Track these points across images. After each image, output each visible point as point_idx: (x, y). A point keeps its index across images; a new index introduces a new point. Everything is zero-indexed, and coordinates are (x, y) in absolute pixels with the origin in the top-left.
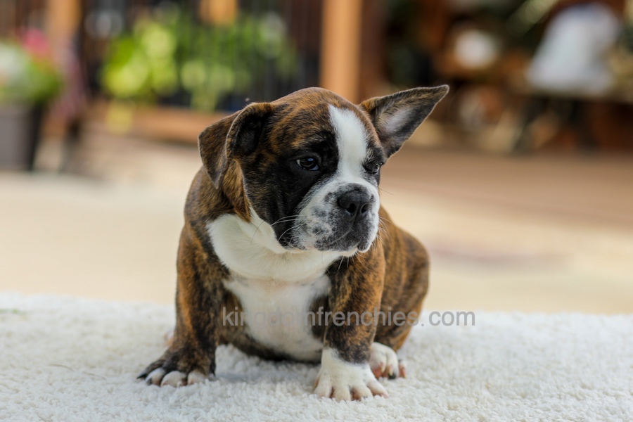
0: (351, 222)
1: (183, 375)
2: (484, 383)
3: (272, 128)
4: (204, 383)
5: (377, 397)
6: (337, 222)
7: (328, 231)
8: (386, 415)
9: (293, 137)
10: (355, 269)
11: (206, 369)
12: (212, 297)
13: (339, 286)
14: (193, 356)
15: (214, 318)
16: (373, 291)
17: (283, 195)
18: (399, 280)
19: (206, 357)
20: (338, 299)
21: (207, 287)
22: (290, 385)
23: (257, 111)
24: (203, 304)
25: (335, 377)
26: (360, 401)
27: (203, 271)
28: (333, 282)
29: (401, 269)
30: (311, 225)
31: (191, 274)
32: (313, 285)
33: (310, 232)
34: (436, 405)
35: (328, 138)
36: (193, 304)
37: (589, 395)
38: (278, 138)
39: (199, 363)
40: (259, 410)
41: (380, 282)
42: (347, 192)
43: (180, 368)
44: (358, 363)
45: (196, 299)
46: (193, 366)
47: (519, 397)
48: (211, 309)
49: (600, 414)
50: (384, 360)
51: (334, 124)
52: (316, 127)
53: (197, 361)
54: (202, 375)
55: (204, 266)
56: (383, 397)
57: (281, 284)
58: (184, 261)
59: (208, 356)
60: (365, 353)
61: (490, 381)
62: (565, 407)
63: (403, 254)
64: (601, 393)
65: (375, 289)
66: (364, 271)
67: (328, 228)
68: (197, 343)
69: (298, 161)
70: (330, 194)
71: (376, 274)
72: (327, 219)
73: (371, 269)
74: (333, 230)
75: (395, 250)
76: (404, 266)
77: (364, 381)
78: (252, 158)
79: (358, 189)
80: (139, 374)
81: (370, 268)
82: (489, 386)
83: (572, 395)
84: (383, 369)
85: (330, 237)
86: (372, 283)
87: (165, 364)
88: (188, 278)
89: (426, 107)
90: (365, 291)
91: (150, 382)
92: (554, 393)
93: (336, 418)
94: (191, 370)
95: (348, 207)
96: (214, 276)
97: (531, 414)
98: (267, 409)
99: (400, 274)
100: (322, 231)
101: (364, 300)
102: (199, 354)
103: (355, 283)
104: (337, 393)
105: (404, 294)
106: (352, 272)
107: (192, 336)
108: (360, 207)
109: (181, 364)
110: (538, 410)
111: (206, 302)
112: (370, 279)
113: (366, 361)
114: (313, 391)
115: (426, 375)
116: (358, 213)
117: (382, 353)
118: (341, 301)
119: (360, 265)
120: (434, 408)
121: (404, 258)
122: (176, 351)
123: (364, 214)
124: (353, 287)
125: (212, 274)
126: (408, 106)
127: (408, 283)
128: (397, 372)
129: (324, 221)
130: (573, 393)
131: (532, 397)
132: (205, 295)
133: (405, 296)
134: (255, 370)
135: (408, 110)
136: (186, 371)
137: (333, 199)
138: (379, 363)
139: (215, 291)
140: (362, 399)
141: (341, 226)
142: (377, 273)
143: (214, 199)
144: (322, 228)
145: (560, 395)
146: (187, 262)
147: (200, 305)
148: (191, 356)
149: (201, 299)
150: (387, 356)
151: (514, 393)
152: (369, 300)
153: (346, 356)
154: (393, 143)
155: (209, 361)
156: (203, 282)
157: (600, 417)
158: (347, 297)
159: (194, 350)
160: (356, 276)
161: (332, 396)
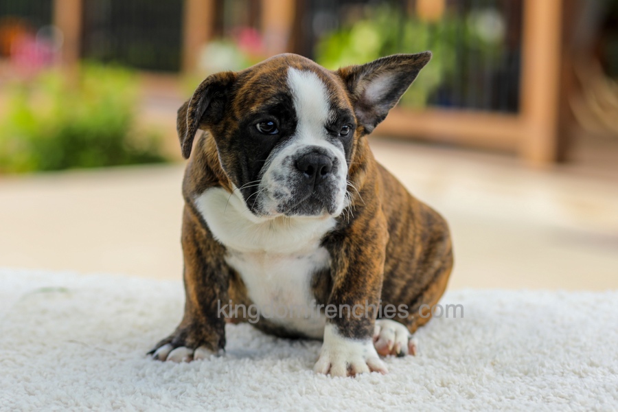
0: (311, 185)
1: (190, 351)
2: (490, 360)
3: (235, 95)
4: (209, 360)
5: (374, 373)
6: (295, 185)
7: (287, 195)
8: (371, 391)
9: (253, 102)
10: (351, 241)
11: (214, 344)
12: (216, 273)
13: (338, 259)
14: (201, 332)
15: (220, 293)
16: (372, 263)
17: (247, 160)
18: (412, 253)
19: (214, 332)
20: (337, 273)
21: (210, 263)
22: (292, 361)
23: (219, 79)
24: (207, 280)
25: (334, 354)
26: (354, 377)
27: (204, 247)
28: (332, 256)
29: (414, 242)
30: (271, 190)
31: (194, 250)
32: (310, 258)
33: (271, 196)
34: (428, 382)
35: (285, 100)
36: (197, 280)
37: (592, 373)
38: (240, 104)
39: (207, 339)
40: (249, 385)
41: (380, 254)
42: (304, 155)
43: (187, 344)
44: (358, 338)
45: (199, 275)
46: (201, 342)
47: (521, 375)
48: (216, 284)
49: (594, 392)
50: (392, 337)
51: (292, 86)
52: (273, 90)
53: (205, 337)
54: (209, 351)
55: (204, 242)
56: (380, 373)
57: (276, 257)
58: (186, 238)
59: (217, 332)
60: (367, 327)
61: (498, 359)
62: (562, 384)
63: (417, 228)
64: (606, 371)
65: (374, 261)
66: (361, 243)
67: (287, 192)
68: (204, 319)
69: (258, 125)
70: (287, 157)
71: (374, 246)
72: (285, 183)
73: (370, 241)
74: (292, 193)
75: (408, 222)
76: (417, 239)
77: (364, 357)
78: (221, 127)
79: (316, 151)
80: (149, 350)
81: (367, 240)
82: (496, 363)
83: (575, 373)
84: (391, 348)
85: (290, 201)
86: (371, 255)
87: (174, 341)
88: (191, 254)
89: (409, 73)
90: (363, 264)
91: (157, 358)
92: (557, 371)
93: (321, 394)
94: (199, 345)
95: (306, 169)
96: (217, 252)
97: (523, 392)
98: (257, 385)
99: (413, 248)
100: (282, 195)
101: (363, 273)
102: (207, 330)
103: (353, 257)
104: (334, 369)
105: (418, 269)
106: (348, 245)
107: (199, 312)
108: (318, 169)
109: (189, 341)
110: (532, 388)
111: (210, 277)
112: (368, 251)
113: (367, 336)
114: (311, 367)
115: (437, 352)
116: (317, 175)
117: (391, 331)
118: (340, 275)
119: (357, 235)
120: (426, 385)
121: (419, 232)
122: (185, 327)
123: (324, 177)
124: (351, 259)
125: (214, 250)
126: (390, 73)
127: (423, 258)
128: (406, 349)
129: (282, 185)
130: (577, 371)
131: (533, 374)
132: (208, 271)
133: (420, 271)
134: (269, 346)
135: (391, 77)
136: (193, 347)
137: (290, 162)
138: (387, 341)
139: (219, 266)
140: (357, 375)
141: (300, 189)
142: (376, 244)
143: (200, 173)
144: (281, 192)
145: (563, 373)
146: (189, 238)
147: (204, 281)
148: (198, 332)
149: (204, 275)
150: (396, 334)
151: (517, 371)
152: (368, 273)
153: (346, 331)
154: (378, 112)
155: (218, 337)
156: (205, 258)
157: (593, 394)
158: (345, 271)
159: (201, 326)
160: (353, 248)
161: (329, 372)
